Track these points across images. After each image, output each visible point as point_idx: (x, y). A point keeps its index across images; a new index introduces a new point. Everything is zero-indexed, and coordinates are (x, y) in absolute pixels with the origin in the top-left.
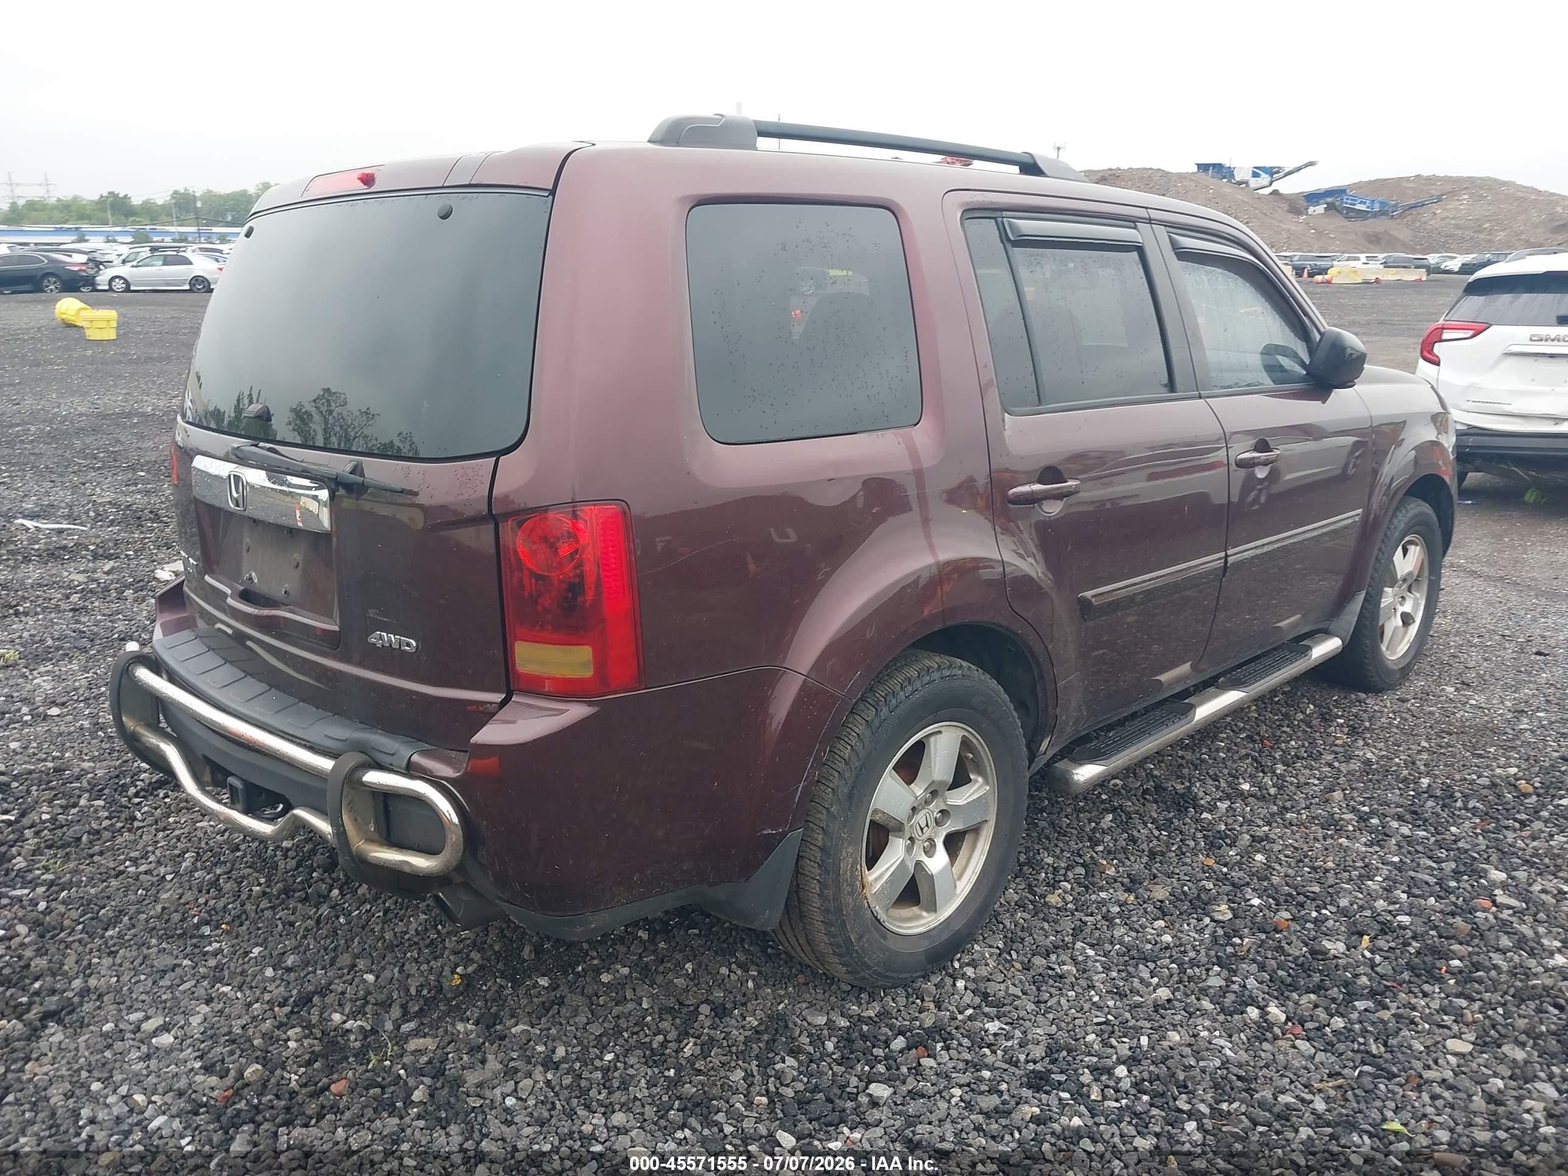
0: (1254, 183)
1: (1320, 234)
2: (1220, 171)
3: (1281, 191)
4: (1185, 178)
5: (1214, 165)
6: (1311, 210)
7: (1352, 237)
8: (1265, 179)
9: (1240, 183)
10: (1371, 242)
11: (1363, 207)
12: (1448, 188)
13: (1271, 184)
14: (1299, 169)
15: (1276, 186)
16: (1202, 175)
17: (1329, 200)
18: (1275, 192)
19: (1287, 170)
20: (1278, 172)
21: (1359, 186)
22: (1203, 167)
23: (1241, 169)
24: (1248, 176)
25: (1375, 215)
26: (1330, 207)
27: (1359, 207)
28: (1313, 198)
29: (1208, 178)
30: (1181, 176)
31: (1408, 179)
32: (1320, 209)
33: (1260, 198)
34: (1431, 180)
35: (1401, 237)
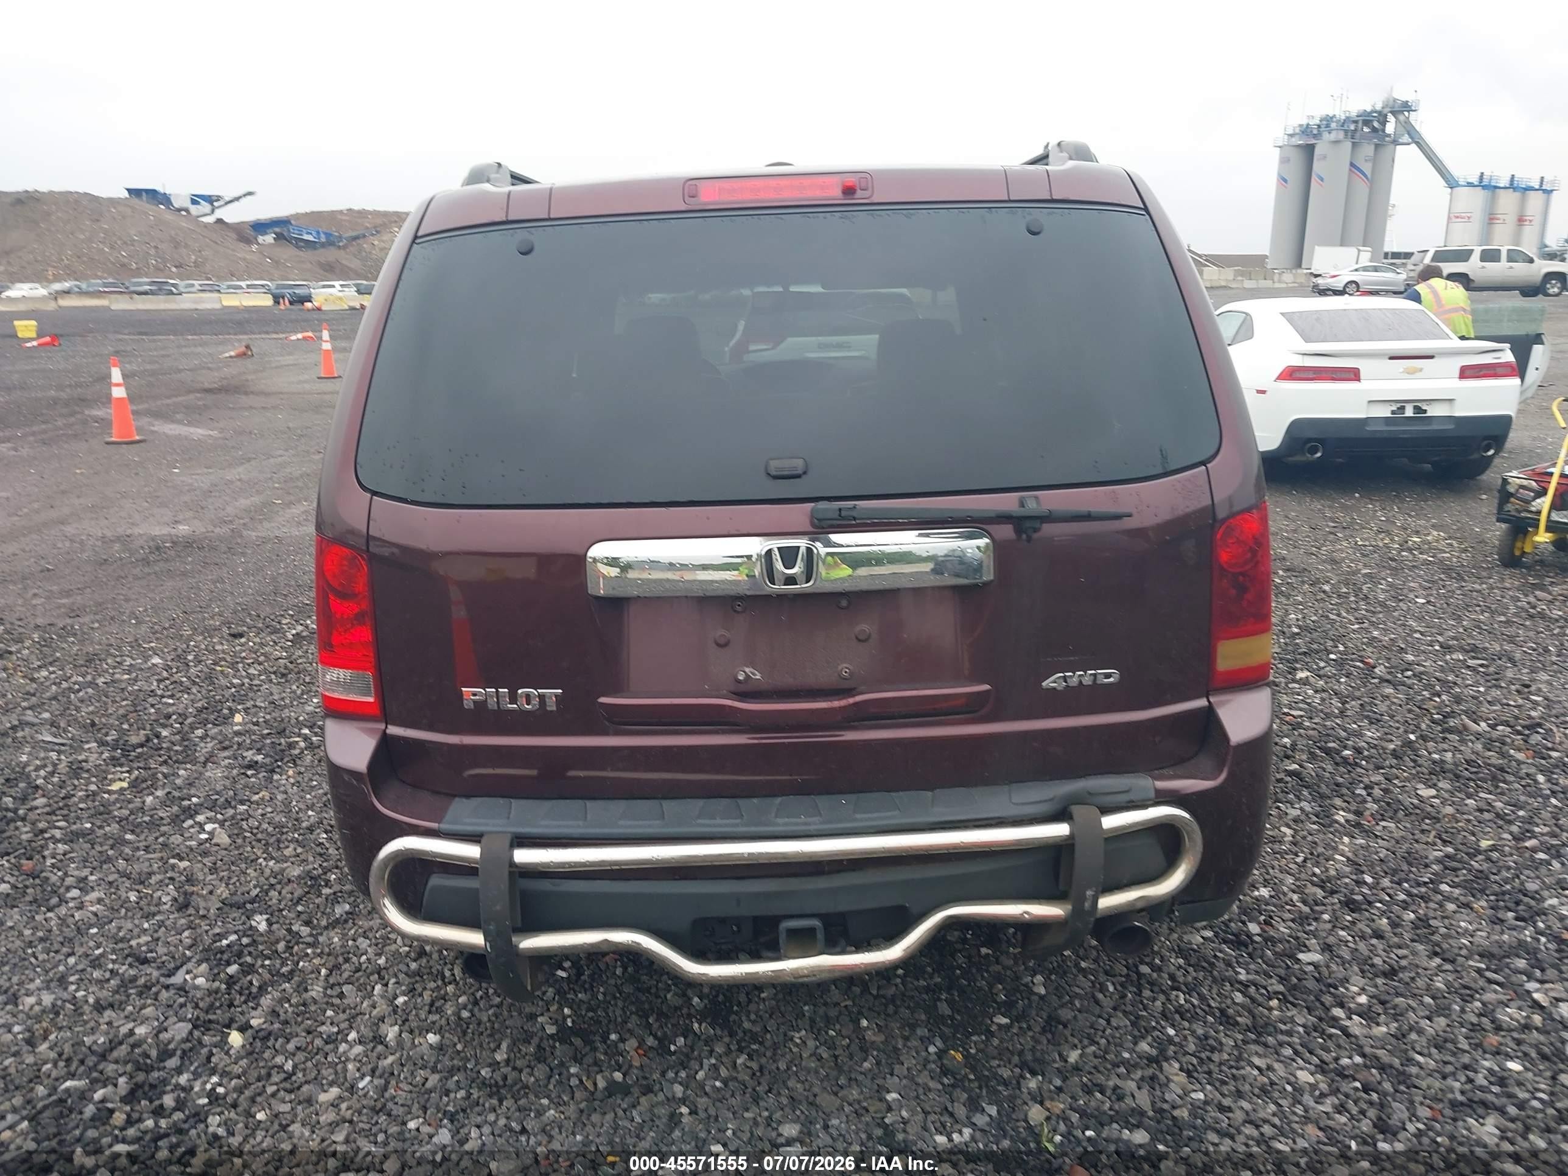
0: (194, 210)
1: (276, 263)
2: (153, 196)
3: (226, 220)
4: (118, 203)
5: (147, 191)
6: (260, 239)
7: (309, 266)
8: (205, 207)
9: (179, 210)
10: (326, 271)
11: (310, 238)
12: (379, 221)
13: (213, 211)
14: (237, 199)
15: (219, 214)
16: (136, 201)
17: (277, 230)
18: (220, 221)
19: (227, 199)
20: (217, 200)
21: (297, 216)
22: (134, 192)
23: (177, 196)
24: (187, 204)
25: (323, 245)
26: (279, 237)
27: (306, 237)
28: (260, 227)
29: (142, 204)
30: (113, 202)
31: (341, 212)
32: (269, 238)
33: (206, 226)
34: (362, 214)
35: (352, 266)
